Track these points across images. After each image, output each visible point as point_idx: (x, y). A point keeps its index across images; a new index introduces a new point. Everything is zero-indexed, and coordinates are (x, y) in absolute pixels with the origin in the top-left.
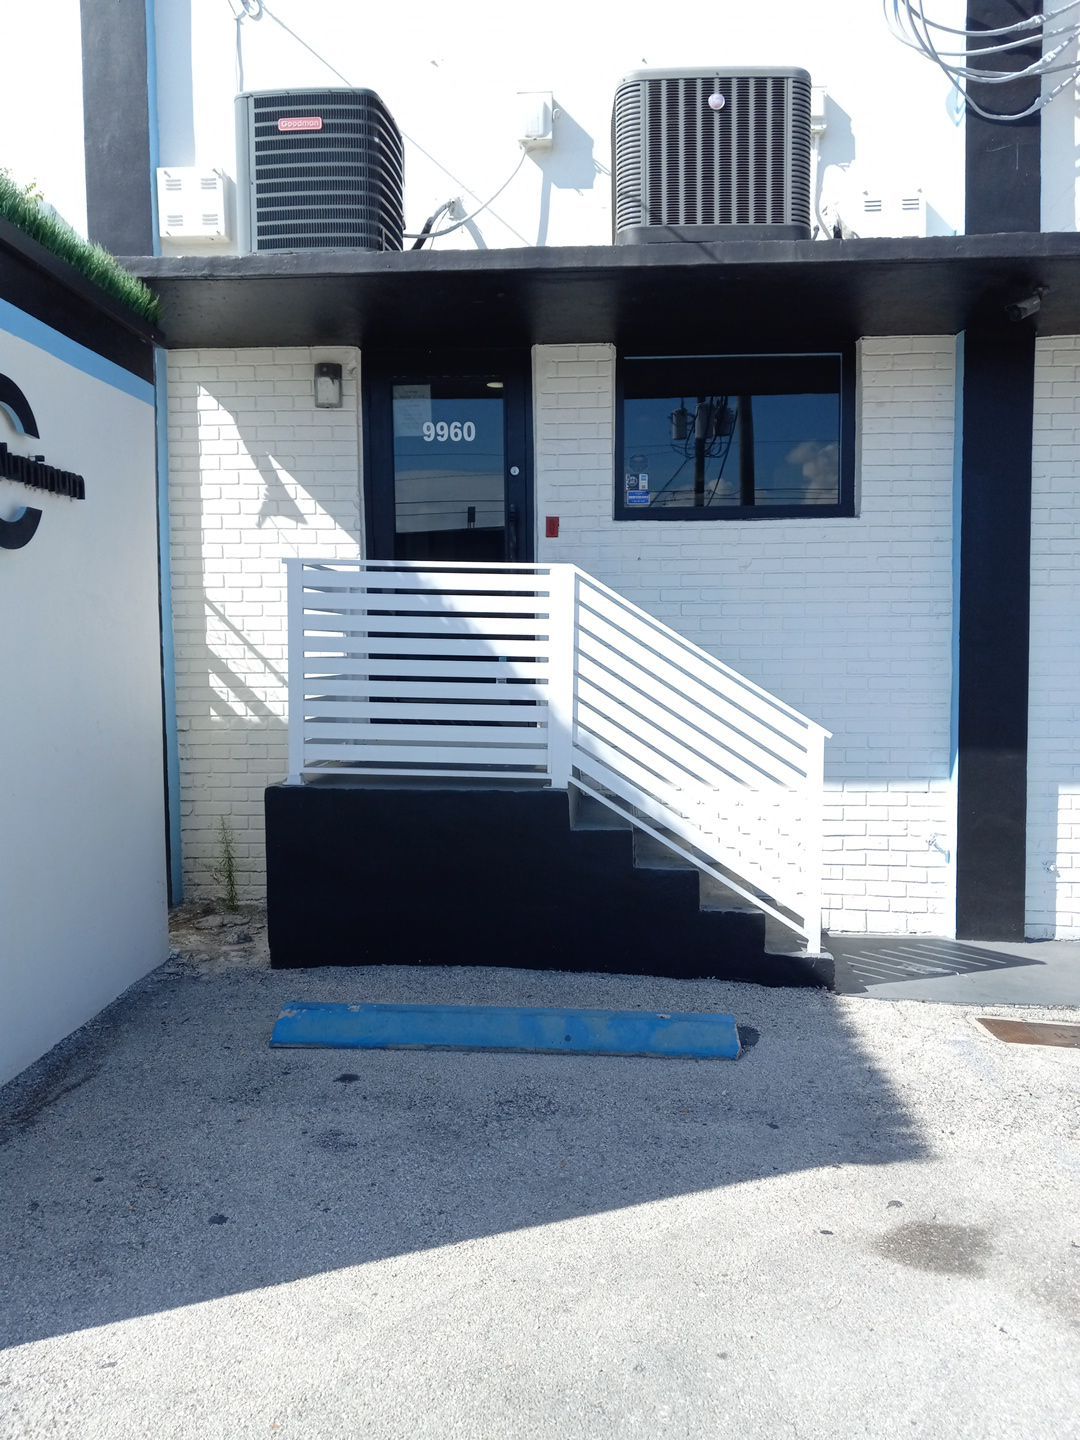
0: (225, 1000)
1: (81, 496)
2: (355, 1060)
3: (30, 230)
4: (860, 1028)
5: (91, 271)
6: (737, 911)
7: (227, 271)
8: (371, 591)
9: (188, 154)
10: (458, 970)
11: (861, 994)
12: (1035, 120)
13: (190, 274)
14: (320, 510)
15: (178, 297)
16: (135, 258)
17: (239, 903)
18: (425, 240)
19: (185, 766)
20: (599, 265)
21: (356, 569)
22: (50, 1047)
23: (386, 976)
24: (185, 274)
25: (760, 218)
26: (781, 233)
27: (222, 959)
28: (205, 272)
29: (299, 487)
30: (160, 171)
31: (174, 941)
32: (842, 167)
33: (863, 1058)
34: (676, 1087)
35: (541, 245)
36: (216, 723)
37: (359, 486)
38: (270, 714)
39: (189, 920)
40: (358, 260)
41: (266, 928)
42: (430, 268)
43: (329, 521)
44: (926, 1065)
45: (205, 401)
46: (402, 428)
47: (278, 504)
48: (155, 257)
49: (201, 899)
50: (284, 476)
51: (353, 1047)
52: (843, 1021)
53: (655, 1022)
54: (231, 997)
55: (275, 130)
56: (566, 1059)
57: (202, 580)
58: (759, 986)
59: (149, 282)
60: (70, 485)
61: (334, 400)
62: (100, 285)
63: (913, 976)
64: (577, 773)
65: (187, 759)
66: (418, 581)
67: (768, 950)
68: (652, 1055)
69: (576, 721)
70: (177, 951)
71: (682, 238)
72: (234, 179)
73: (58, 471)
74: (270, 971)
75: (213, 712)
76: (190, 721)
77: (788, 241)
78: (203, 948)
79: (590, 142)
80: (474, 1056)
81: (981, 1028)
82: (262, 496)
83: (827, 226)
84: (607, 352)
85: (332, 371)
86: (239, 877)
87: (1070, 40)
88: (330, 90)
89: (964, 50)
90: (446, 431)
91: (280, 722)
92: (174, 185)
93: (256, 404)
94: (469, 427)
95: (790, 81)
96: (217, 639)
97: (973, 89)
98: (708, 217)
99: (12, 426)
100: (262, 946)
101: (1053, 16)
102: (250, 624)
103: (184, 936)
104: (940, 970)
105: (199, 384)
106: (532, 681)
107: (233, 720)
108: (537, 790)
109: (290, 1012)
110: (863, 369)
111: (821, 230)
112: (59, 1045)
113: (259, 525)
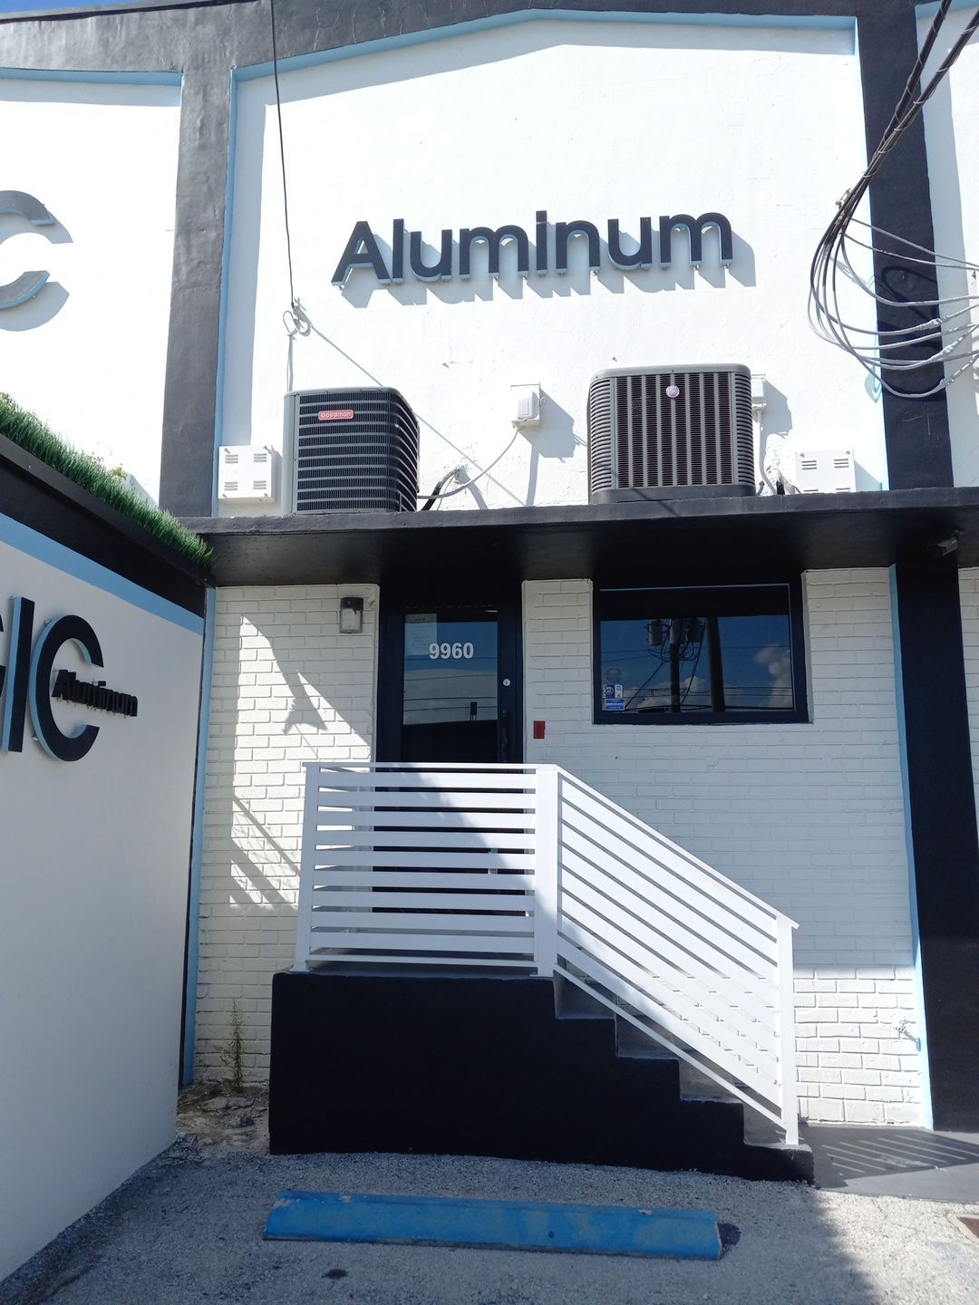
0: (224, 1187)
1: (134, 713)
2: (343, 1255)
3: (114, 502)
4: (841, 1227)
5: (159, 531)
6: (716, 1100)
7: (271, 528)
8: (378, 789)
9: (245, 436)
10: (447, 1159)
11: (841, 1189)
12: (941, 396)
13: (240, 530)
14: (339, 717)
15: (229, 547)
16: (196, 519)
17: (244, 1085)
18: (434, 500)
19: (204, 951)
20: (576, 520)
21: (368, 770)
22: (55, 1236)
23: (378, 1164)
24: (235, 531)
25: (712, 479)
26: (730, 492)
27: (224, 1143)
28: (253, 529)
29: (322, 698)
30: (222, 449)
31: (181, 1124)
32: (782, 435)
33: (845, 1259)
34: (658, 1289)
35: (530, 505)
36: (234, 909)
37: (373, 698)
38: (283, 902)
39: (197, 1101)
40: (379, 519)
41: (267, 1111)
42: (437, 524)
43: (346, 727)
44: (909, 1269)
45: (247, 629)
46: (412, 649)
47: (303, 713)
48: (212, 518)
49: (209, 1080)
50: (310, 690)
51: (343, 1240)
52: (823, 1219)
53: (638, 1218)
54: (230, 1184)
55: (316, 420)
56: (550, 1257)
57: (232, 779)
58: (740, 1181)
59: (205, 537)
60: (125, 705)
61: (355, 626)
62: (166, 541)
63: (891, 1169)
64: (562, 962)
65: (207, 944)
66: (419, 780)
67: (747, 1141)
68: (633, 1254)
69: (560, 911)
70: (182, 1134)
71: (645, 497)
72: (281, 454)
73: (117, 693)
74: (269, 1157)
75: (232, 900)
76: (211, 909)
77: (735, 498)
78: (207, 1131)
79: (570, 421)
80: (460, 1252)
81: (963, 1227)
82: (289, 706)
83: (771, 481)
84: (586, 586)
85: (355, 604)
86: (246, 1060)
87: (964, 336)
88: (361, 390)
89: (878, 346)
90: (448, 651)
91: (291, 908)
92: (232, 459)
93: (289, 632)
94: (468, 647)
95: (733, 374)
96: (242, 835)
97: (887, 376)
98: (667, 481)
99: (82, 657)
100: (263, 1129)
101: (948, 319)
102: (271, 818)
103: (191, 1118)
104: (918, 1163)
105: (243, 615)
106: (521, 872)
107: (251, 906)
108: (525, 978)
109: (284, 1202)
110: (809, 596)
111: (766, 485)
112: (63, 1233)
113: (286, 732)
